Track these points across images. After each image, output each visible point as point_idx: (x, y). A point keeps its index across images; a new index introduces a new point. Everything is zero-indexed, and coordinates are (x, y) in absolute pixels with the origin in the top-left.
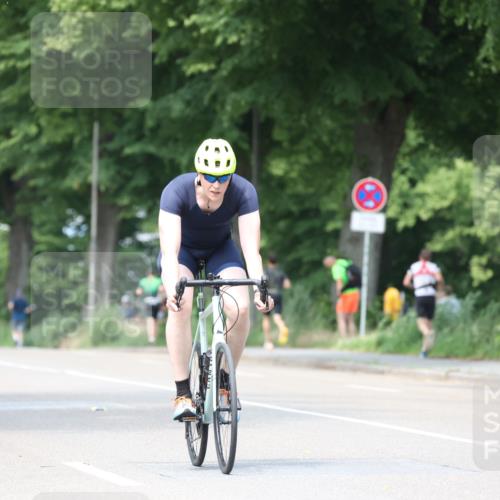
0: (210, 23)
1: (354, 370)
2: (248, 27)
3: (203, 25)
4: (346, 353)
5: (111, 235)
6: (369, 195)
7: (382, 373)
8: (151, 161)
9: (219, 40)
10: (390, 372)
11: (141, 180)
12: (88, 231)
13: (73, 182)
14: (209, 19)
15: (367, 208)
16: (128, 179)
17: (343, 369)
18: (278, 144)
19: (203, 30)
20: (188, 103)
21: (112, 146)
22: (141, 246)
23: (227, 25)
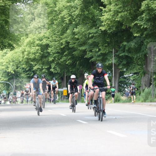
0: (140, 23)
2: (149, 24)
3: (138, 23)
5: (118, 76)
8: (127, 57)
9: (142, 27)
11: (124, 62)
12: (112, 74)
13: (107, 63)
14: (140, 22)
16: (121, 62)
19: (138, 25)
20: (136, 43)
21: (117, 54)
22: (125, 78)
23: (144, 23)
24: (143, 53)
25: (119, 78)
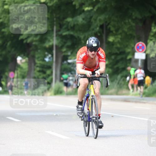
1: (136, 102)
4: (133, 97)
5: (60, 60)
6: (140, 48)
7: (145, 103)
8: (72, 37)
10: (147, 103)
11: (69, 43)
12: (53, 59)
13: (47, 45)
15: (140, 51)
16: (65, 43)
17: (132, 102)
18: (112, 32)
20: (83, 19)
21: (60, 33)
22: (69, 64)
24: (94, 32)
25: (62, 64)
